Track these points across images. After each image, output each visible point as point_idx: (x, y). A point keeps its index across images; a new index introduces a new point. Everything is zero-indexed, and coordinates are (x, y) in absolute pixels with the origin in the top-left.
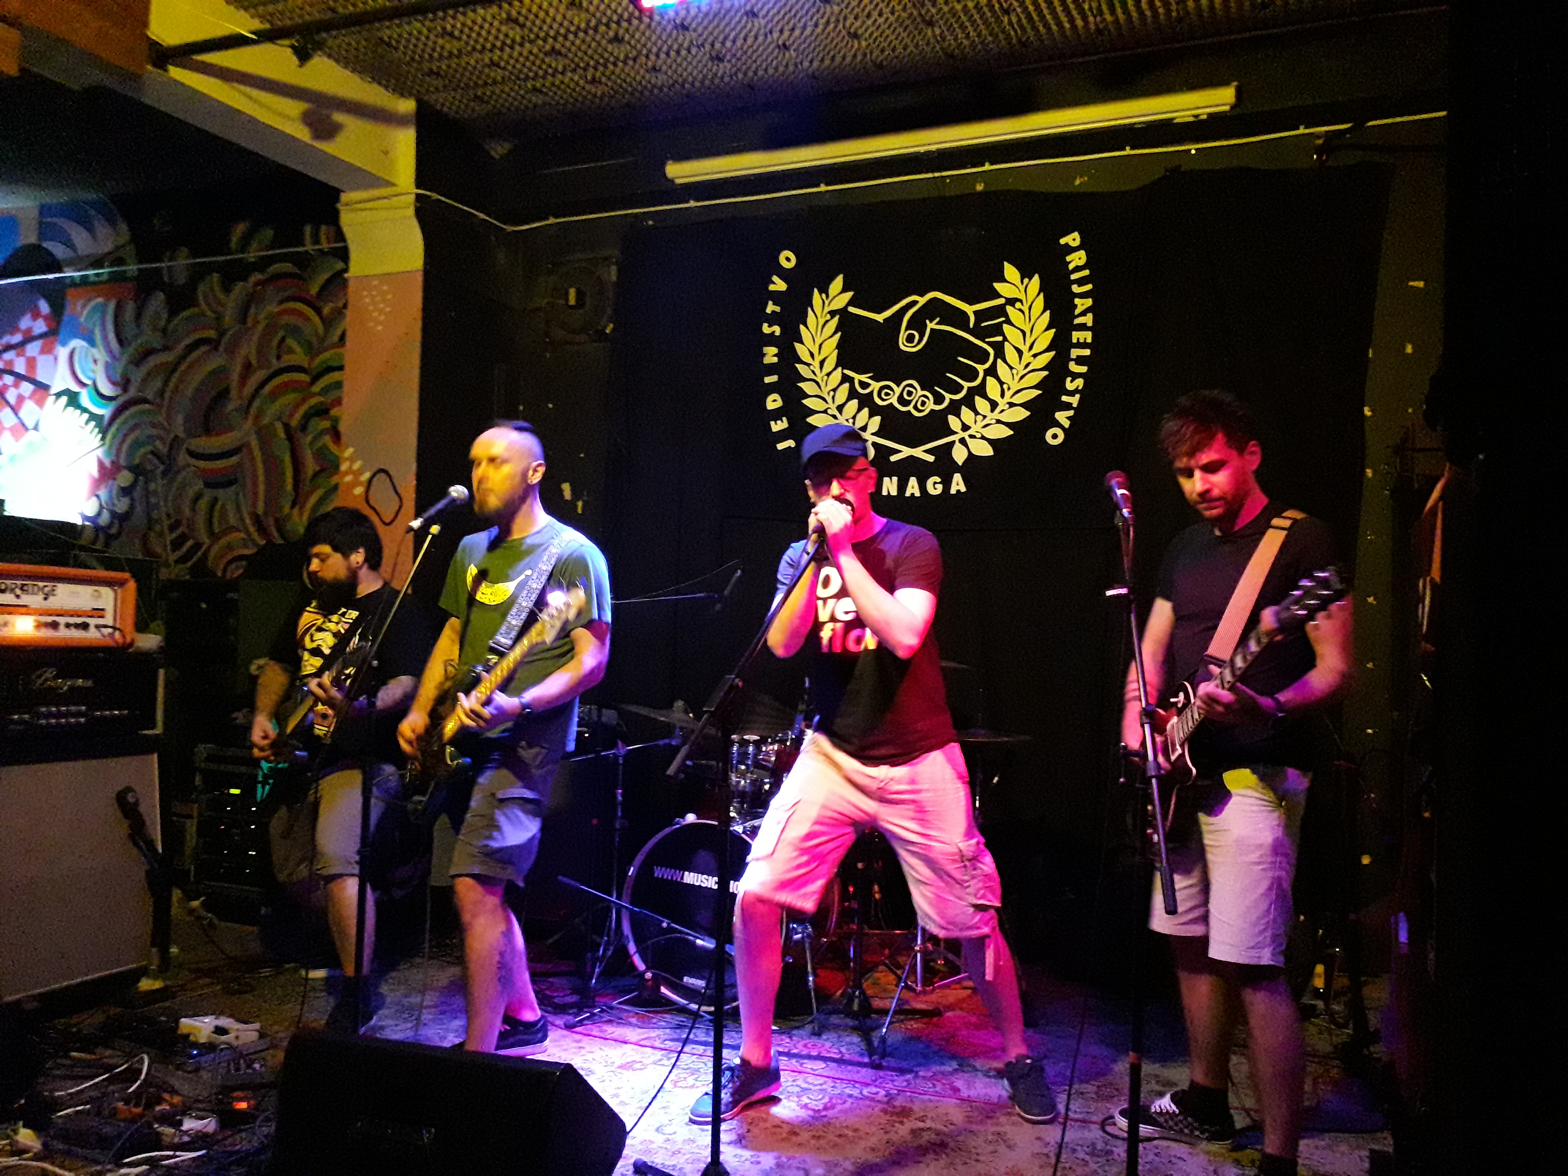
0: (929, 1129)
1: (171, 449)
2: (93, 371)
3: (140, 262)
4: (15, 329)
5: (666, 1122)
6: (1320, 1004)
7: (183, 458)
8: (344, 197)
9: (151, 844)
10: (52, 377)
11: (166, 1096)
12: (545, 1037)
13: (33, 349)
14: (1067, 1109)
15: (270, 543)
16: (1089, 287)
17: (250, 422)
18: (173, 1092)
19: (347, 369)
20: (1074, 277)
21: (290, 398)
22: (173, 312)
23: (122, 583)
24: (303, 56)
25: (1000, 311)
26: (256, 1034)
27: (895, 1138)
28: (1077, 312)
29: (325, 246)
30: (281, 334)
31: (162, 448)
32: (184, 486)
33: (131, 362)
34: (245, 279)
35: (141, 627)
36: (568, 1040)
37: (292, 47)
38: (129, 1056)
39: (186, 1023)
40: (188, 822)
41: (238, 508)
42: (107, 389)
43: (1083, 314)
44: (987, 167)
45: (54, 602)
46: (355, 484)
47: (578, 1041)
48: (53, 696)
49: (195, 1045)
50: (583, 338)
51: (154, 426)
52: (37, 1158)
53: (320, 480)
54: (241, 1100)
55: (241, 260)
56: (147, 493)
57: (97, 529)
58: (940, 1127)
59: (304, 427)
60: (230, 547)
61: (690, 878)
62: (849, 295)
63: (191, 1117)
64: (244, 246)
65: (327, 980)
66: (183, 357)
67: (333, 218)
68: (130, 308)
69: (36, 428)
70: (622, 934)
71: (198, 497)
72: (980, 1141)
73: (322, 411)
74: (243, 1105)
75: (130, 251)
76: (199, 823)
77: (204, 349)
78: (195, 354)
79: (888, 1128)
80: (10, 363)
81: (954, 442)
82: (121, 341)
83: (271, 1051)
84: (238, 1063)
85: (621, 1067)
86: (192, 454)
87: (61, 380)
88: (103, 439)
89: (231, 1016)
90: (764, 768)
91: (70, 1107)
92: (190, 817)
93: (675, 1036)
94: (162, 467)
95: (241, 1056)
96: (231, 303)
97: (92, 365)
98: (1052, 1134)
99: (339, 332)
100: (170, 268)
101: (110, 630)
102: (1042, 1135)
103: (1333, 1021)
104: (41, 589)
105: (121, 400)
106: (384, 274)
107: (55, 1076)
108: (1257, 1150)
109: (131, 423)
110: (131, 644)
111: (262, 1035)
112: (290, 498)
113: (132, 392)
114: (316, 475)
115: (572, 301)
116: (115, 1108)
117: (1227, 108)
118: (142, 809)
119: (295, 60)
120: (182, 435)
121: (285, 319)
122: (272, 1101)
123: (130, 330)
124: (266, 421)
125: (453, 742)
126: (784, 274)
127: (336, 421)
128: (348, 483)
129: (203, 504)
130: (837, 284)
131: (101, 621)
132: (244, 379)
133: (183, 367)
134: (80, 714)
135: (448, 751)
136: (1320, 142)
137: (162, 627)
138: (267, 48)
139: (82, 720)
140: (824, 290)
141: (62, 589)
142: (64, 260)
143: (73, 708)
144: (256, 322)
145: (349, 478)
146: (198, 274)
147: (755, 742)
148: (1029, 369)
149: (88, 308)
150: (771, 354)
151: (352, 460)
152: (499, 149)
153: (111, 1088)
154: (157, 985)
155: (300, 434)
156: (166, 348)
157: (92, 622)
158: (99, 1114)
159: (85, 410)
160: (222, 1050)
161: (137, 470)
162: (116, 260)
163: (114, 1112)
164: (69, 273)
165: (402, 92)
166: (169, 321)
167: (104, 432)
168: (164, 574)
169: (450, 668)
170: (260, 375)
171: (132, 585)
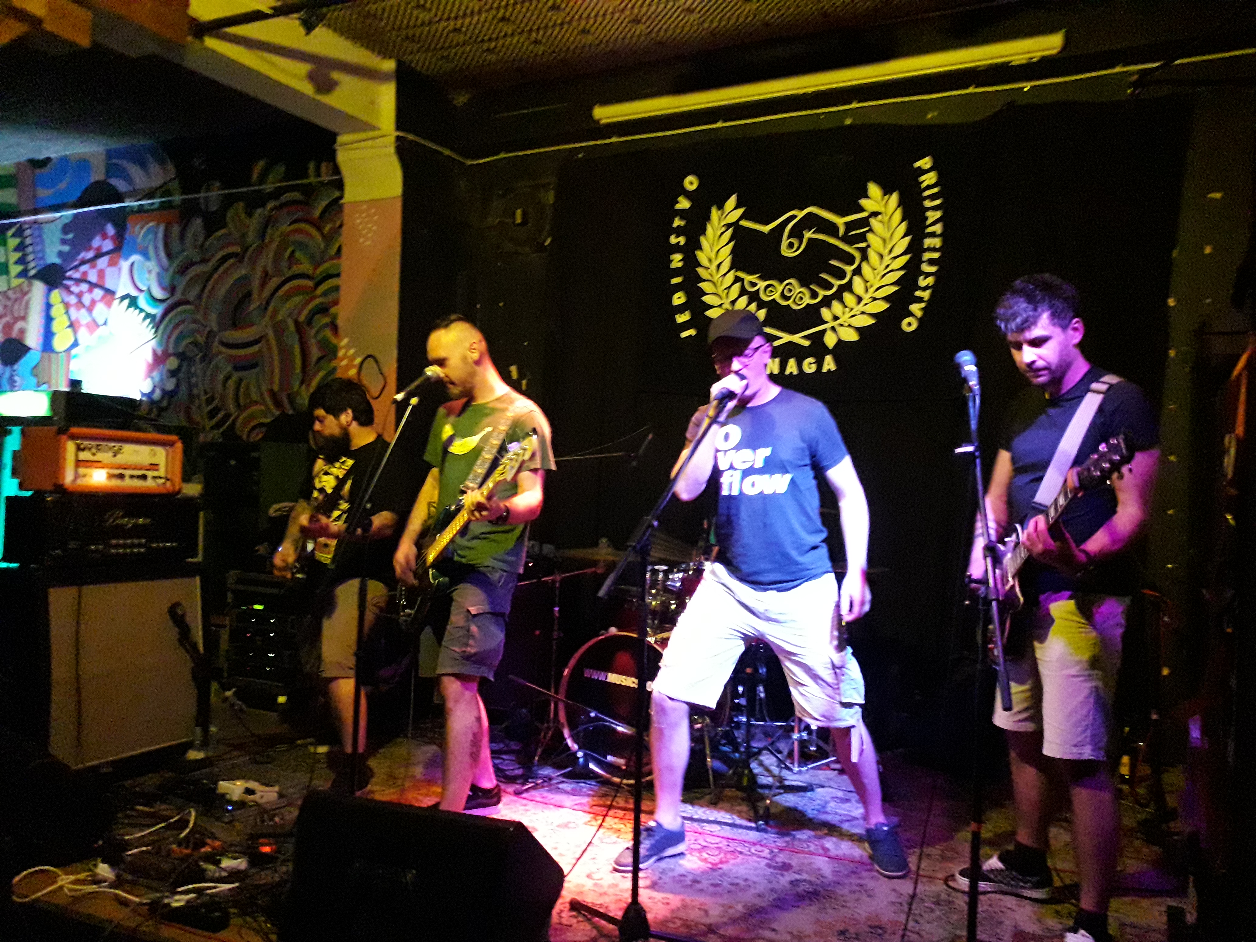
0: (805, 881)
1: (207, 338)
2: (148, 280)
3: (181, 194)
4: (89, 248)
5: (594, 870)
6: (1126, 788)
7: (216, 346)
8: (341, 139)
9: (194, 646)
10: (117, 286)
11: (209, 841)
12: (498, 802)
13: (102, 262)
14: (918, 868)
15: (283, 414)
16: (938, 202)
17: (267, 319)
18: (215, 838)
19: (343, 276)
20: (927, 193)
21: (297, 299)
22: (208, 235)
23: (171, 444)
24: (309, 27)
25: (865, 222)
26: (275, 795)
27: (776, 886)
28: (929, 222)
29: (325, 178)
30: (290, 250)
31: (201, 339)
32: (217, 368)
33: (175, 273)
34: (263, 205)
35: (186, 478)
36: (518, 805)
37: (299, 19)
38: (180, 810)
39: (224, 786)
40: (222, 631)
41: (259, 387)
42: (158, 293)
43: (933, 224)
44: (854, 105)
45: (121, 459)
46: (348, 367)
47: (525, 805)
48: (120, 531)
49: (230, 802)
50: (527, 249)
51: (195, 321)
52: (112, 886)
53: (322, 363)
54: (266, 845)
55: (259, 191)
56: (190, 375)
57: (152, 402)
58: (813, 879)
59: (310, 321)
60: (252, 417)
61: (613, 678)
62: (740, 211)
63: (228, 857)
64: (262, 179)
65: (328, 754)
66: (216, 269)
67: (331, 156)
68: (176, 229)
69: (105, 324)
70: (559, 721)
71: (228, 378)
72: (845, 891)
73: (323, 310)
74: (267, 849)
75: (175, 185)
76: (231, 631)
77: (232, 261)
78: (226, 265)
79: (772, 878)
80: (85, 274)
81: (824, 331)
82: (169, 255)
83: (287, 808)
84: (263, 817)
85: (558, 826)
86: (223, 344)
87: (124, 287)
88: (156, 332)
89: (256, 780)
90: (671, 592)
91: (136, 848)
92: (225, 626)
93: (601, 803)
94: (201, 354)
95: (266, 811)
96: (254, 224)
97: (147, 276)
98: (906, 887)
99: (337, 245)
100: (206, 198)
101: (163, 481)
102: (898, 888)
103: (1137, 802)
104: (110, 449)
105: (169, 302)
106: (372, 200)
107: (123, 823)
108: (1073, 904)
109: (179, 318)
110: (179, 492)
111: (281, 795)
112: (300, 377)
113: (178, 296)
114: (320, 359)
115: (519, 220)
116: (170, 850)
117: (1054, 52)
118: (188, 619)
119: (302, 31)
120: (215, 328)
121: (293, 238)
122: (290, 846)
123: (176, 246)
124: (280, 317)
125: (434, 565)
126: (688, 195)
127: (334, 317)
128: (344, 367)
129: (231, 383)
130: (732, 202)
131: (156, 474)
132: (263, 285)
133: (216, 276)
134: (140, 546)
135: (431, 573)
136: (1135, 77)
137: (202, 478)
138: (281, 21)
139: (142, 550)
140: (721, 207)
141: (128, 448)
142: (126, 193)
143: (136, 541)
144: (272, 240)
145: (344, 363)
146: (228, 202)
147: (664, 571)
148: (888, 269)
149: (145, 229)
150: (677, 260)
151: (348, 347)
152: (461, 99)
153: (168, 833)
154: (200, 755)
155: (307, 328)
156: (204, 261)
157: (150, 474)
158: (158, 853)
159: (142, 310)
160: (251, 806)
161: (182, 356)
162: (164, 192)
163: (169, 853)
164: (128, 203)
165: (385, 54)
166: (206, 239)
167: (157, 327)
168: (202, 438)
169: (432, 509)
170: (275, 282)
171: (179, 445)
